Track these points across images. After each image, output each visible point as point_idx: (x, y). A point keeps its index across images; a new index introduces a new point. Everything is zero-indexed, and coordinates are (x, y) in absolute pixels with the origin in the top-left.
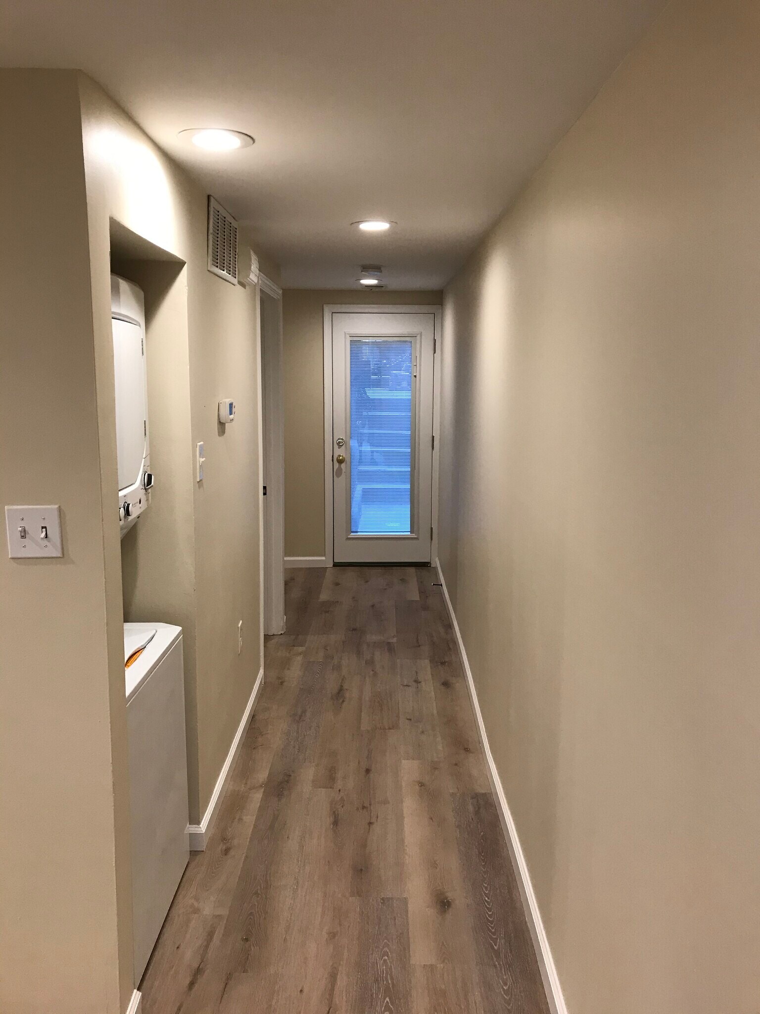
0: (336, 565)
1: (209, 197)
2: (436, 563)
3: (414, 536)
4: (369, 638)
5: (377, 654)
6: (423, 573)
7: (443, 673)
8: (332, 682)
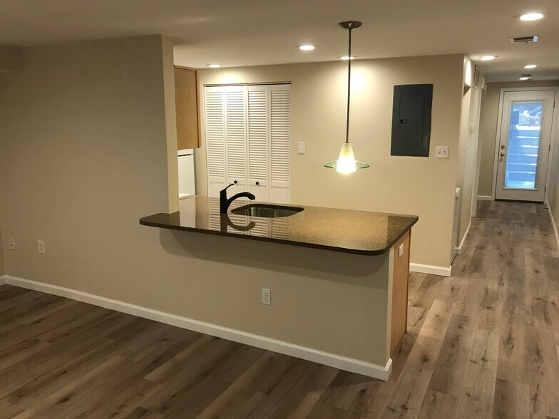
0: (496, 200)
1: (476, 65)
2: (546, 202)
3: (536, 189)
4: (512, 221)
5: (516, 226)
6: (540, 205)
7: (544, 233)
8: (497, 230)
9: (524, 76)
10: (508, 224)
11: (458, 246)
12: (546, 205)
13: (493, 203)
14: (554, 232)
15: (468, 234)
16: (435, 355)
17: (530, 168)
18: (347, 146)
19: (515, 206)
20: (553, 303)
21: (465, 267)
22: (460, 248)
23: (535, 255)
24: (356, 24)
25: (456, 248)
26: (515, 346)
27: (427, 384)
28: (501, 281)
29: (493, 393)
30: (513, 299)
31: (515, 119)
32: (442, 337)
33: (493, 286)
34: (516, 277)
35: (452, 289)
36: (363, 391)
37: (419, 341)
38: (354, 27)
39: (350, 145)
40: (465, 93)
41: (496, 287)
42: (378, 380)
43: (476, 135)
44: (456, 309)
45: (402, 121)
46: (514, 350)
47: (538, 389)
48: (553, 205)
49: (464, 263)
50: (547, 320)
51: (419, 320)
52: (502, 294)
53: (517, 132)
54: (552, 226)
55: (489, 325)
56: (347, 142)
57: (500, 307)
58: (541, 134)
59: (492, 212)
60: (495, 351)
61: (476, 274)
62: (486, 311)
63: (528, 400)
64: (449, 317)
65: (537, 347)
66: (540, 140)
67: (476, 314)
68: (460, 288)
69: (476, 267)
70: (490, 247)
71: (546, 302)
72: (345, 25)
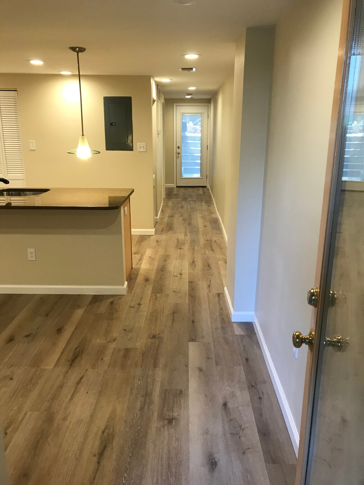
0: (177, 187)
1: (158, 85)
2: (208, 186)
3: (201, 178)
4: (189, 199)
5: (191, 202)
6: (204, 188)
7: (208, 204)
8: (180, 205)
9: (188, 94)
10: (186, 202)
11: (157, 216)
12: (208, 188)
13: (176, 189)
14: (213, 204)
15: (162, 210)
16: (152, 277)
17: (196, 164)
18: (83, 138)
19: (190, 190)
20: (215, 241)
21: (163, 228)
22: (158, 217)
23: (203, 218)
24: (82, 50)
25: (155, 217)
26: (197, 265)
27: (150, 292)
28: (185, 233)
29: (187, 288)
30: (193, 242)
31: (184, 128)
32: (155, 268)
33: (181, 237)
34: (194, 230)
35: (157, 241)
36: (112, 302)
37: (141, 271)
38: (81, 52)
39: (85, 137)
40: (153, 103)
41: (183, 237)
42: (120, 295)
43: (161, 136)
44: (161, 252)
45: (111, 124)
46: (196, 267)
47: (210, 282)
48: (212, 187)
49: (162, 226)
50: (212, 250)
51: (140, 261)
52: (187, 240)
53: (187, 137)
54: (212, 200)
55: (181, 257)
56: (83, 135)
57: (186, 247)
58: (202, 139)
59: (176, 195)
60: (186, 270)
61: (170, 232)
62: (179, 250)
63: (206, 288)
64: (158, 257)
65: (208, 263)
66: (201, 143)
67: (174, 253)
68: (162, 240)
69: (170, 227)
70: (177, 216)
71: (211, 241)
72: (73, 49)
